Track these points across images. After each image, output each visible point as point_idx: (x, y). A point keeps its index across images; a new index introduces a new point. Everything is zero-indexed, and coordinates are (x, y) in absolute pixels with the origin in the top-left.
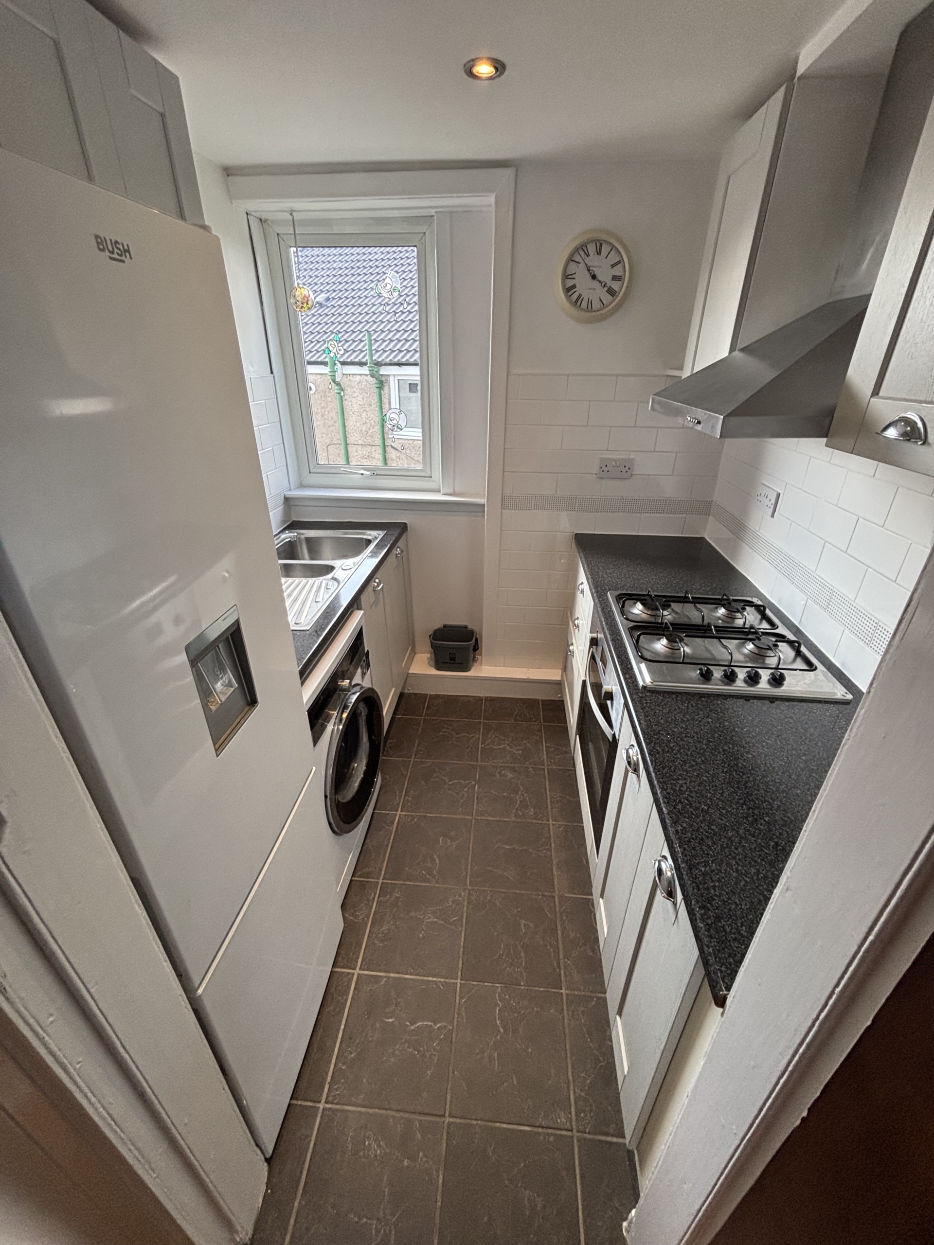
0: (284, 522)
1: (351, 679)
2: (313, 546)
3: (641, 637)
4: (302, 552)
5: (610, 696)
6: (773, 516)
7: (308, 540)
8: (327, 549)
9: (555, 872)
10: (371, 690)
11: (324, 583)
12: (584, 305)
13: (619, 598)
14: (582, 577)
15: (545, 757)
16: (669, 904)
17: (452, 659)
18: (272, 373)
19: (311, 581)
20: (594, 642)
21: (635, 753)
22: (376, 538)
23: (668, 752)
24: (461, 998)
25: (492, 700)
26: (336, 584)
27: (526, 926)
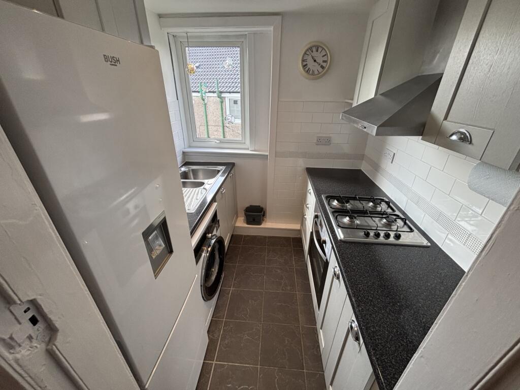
0: (183, 162)
1: (212, 234)
2: (195, 172)
3: (338, 217)
4: (190, 175)
5: (325, 242)
6: (392, 163)
7: (193, 170)
8: (201, 174)
9: (299, 315)
10: (221, 237)
11: (200, 190)
12: (311, 72)
13: (327, 198)
14: (310, 187)
15: (294, 263)
16: (356, 343)
17: (254, 220)
18: (177, 99)
19: (195, 189)
20: (316, 217)
21: (338, 270)
22: (222, 170)
23: (353, 271)
24: (260, 375)
25: (270, 237)
26: (205, 191)
27: (288, 340)
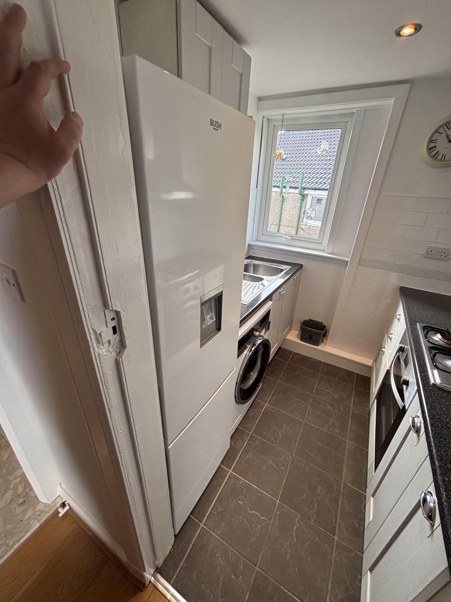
0: (246, 255)
1: (260, 332)
2: (256, 268)
3: (437, 355)
4: (250, 268)
5: (407, 383)
7: (254, 265)
8: (261, 271)
9: (344, 469)
10: (267, 340)
11: (258, 285)
12: (439, 157)
13: (424, 328)
14: (401, 311)
15: (352, 405)
17: (311, 337)
18: (257, 187)
19: (252, 283)
20: (401, 349)
21: (419, 421)
22: (286, 269)
23: (446, 429)
24: (277, 510)
25: (328, 365)
26: (263, 287)
27: (321, 490)
